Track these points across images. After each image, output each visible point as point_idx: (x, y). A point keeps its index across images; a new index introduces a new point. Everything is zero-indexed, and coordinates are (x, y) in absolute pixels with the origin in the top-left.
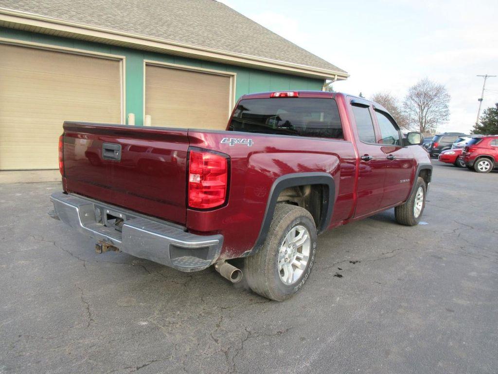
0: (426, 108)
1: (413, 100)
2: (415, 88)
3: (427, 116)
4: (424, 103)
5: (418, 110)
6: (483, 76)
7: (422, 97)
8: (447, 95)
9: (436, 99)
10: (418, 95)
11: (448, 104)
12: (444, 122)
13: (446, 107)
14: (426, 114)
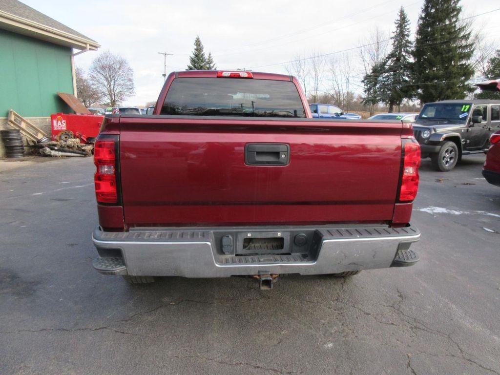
0: (113, 81)
1: (99, 72)
2: (99, 60)
3: (115, 89)
4: (110, 76)
5: (106, 83)
6: (163, 54)
7: (107, 70)
8: (129, 69)
9: (120, 72)
10: (103, 68)
11: (132, 78)
12: (131, 95)
13: (130, 80)
14: (114, 87)
